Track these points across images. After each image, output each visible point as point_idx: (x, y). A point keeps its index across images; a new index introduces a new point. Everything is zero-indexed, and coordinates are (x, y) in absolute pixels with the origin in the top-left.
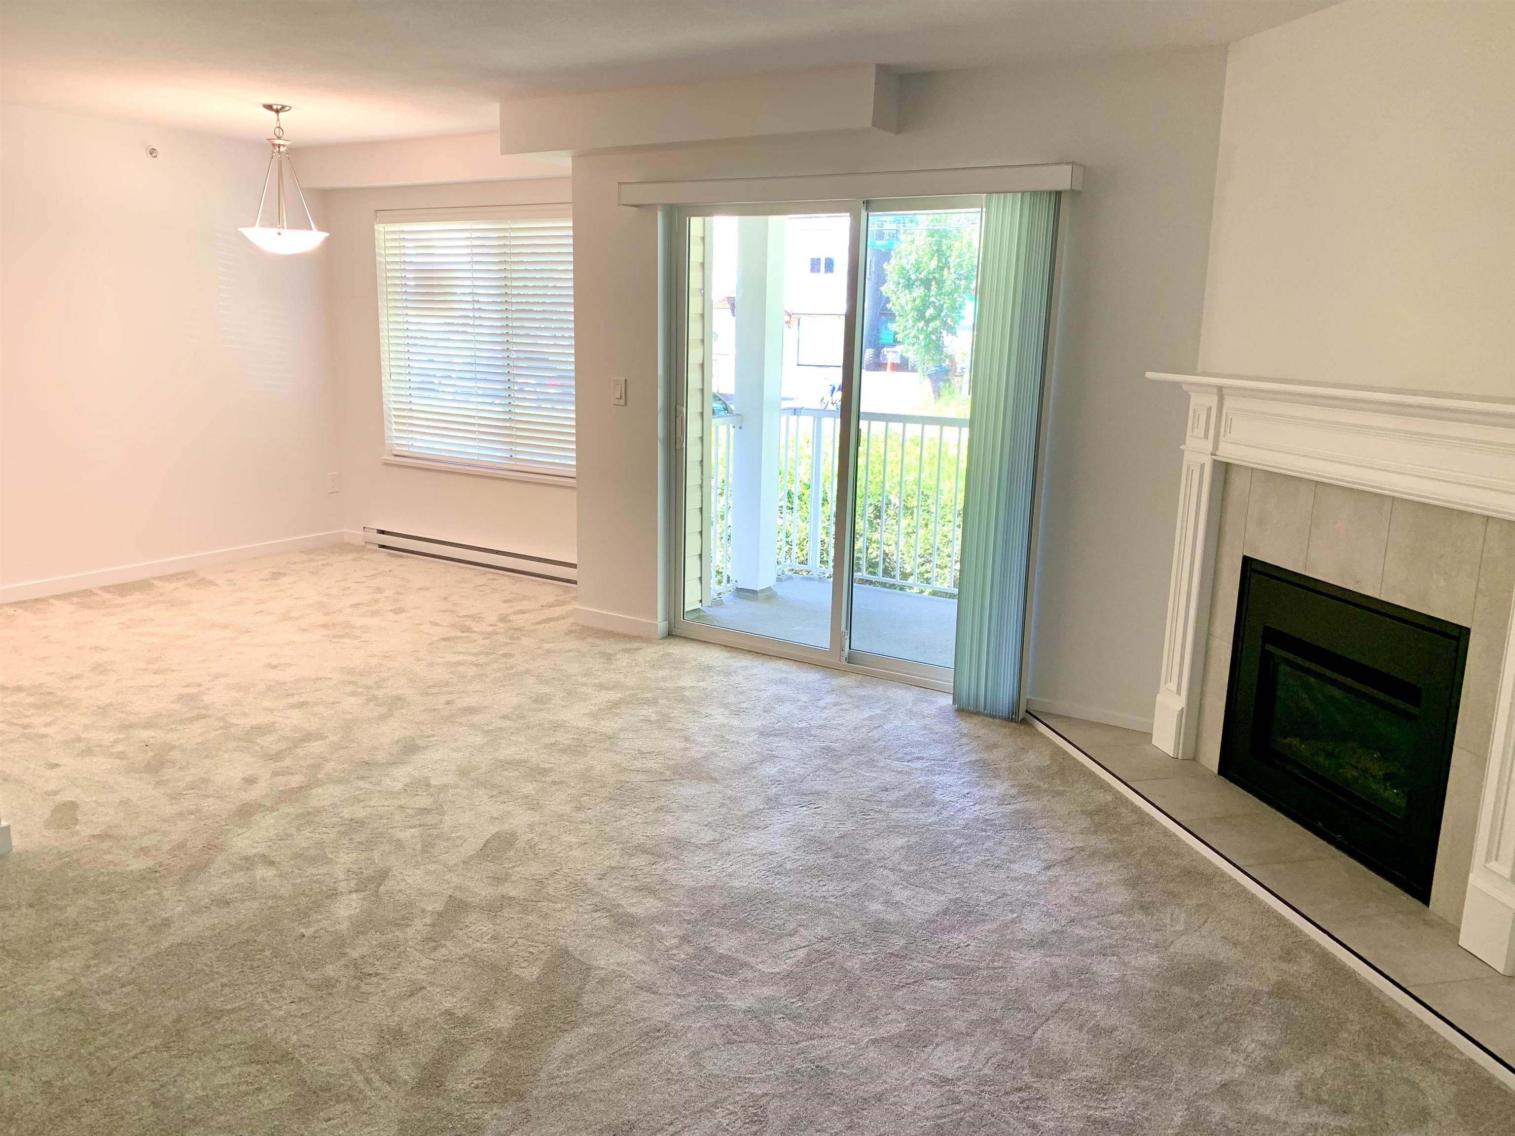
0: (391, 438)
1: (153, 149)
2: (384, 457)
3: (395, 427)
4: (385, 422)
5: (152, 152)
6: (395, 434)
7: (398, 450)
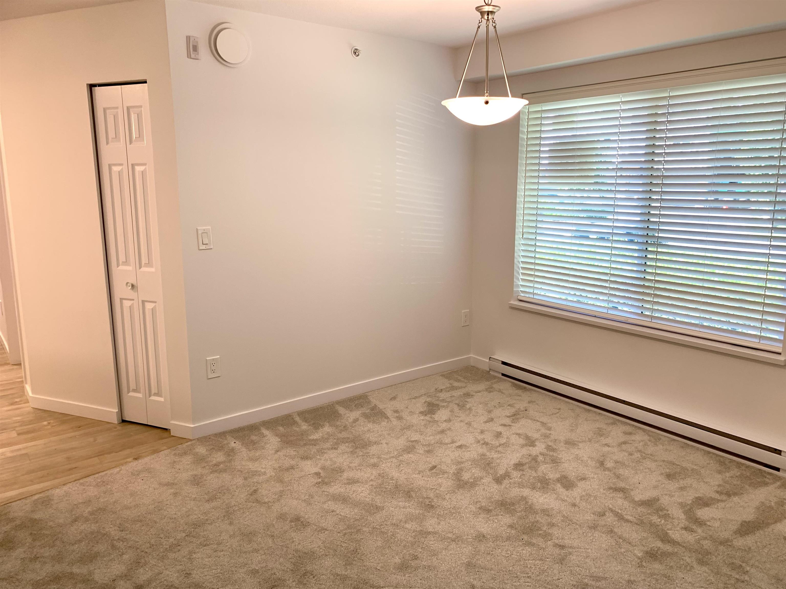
0: (518, 286)
1: (356, 49)
2: (512, 302)
3: (521, 277)
4: (515, 273)
5: (356, 52)
6: (521, 283)
7: (522, 296)
